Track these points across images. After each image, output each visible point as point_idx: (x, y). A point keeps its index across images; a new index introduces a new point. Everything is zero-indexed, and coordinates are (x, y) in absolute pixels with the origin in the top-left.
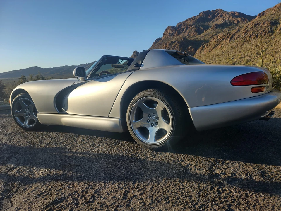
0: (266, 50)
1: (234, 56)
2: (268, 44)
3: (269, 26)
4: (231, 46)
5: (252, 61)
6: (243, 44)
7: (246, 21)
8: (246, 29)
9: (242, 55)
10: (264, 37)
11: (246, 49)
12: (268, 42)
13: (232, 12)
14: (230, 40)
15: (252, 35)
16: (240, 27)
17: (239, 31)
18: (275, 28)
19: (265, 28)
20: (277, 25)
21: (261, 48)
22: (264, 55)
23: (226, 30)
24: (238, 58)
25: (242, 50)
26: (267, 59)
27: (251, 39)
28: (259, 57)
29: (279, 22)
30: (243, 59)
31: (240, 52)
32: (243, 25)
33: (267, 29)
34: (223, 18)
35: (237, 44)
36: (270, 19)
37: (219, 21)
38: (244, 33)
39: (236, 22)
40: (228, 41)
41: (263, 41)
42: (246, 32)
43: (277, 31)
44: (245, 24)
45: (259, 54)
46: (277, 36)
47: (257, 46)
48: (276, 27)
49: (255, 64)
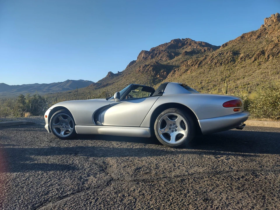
0: (229, 76)
1: (202, 80)
2: (231, 71)
3: (231, 56)
4: (199, 71)
5: (218, 86)
6: (210, 70)
7: (211, 50)
8: (212, 57)
9: (209, 80)
10: (227, 65)
11: (212, 75)
12: (231, 70)
13: (199, 42)
14: (198, 66)
15: (217, 63)
16: (207, 55)
17: (206, 58)
18: (236, 58)
19: (229, 57)
20: (238, 55)
21: (225, 74)
22: (228, 81)
23: (194, 57)
24: (206, 83)
25: (209, 76)
26: (231, 84)
27: (216, 66)
28: (223, 82)
29: (240, 53)
30: (210, 84)
31: (207, 77)
32: (209, 53)
33: (229, 58)
34: (192, 46)
35: (204, 70)
36: (232, 49)
37: (189, 49)
38: (210, 61)
39: (203, 50)
40: (197, 67)
41: (226, 68)
42: (212, 60)
43: (239, 60)
44: (211, 53)
45: (223, 80)
46: (238, 64)
47: (222, 72)
48: (238, 57)
49: (220, 89)
